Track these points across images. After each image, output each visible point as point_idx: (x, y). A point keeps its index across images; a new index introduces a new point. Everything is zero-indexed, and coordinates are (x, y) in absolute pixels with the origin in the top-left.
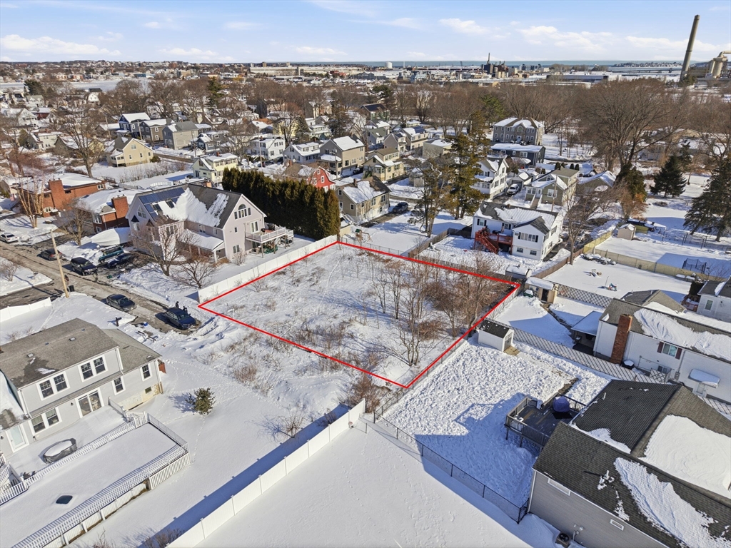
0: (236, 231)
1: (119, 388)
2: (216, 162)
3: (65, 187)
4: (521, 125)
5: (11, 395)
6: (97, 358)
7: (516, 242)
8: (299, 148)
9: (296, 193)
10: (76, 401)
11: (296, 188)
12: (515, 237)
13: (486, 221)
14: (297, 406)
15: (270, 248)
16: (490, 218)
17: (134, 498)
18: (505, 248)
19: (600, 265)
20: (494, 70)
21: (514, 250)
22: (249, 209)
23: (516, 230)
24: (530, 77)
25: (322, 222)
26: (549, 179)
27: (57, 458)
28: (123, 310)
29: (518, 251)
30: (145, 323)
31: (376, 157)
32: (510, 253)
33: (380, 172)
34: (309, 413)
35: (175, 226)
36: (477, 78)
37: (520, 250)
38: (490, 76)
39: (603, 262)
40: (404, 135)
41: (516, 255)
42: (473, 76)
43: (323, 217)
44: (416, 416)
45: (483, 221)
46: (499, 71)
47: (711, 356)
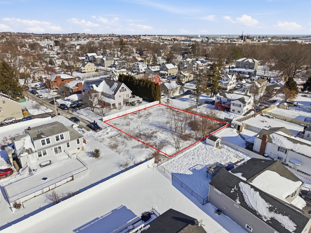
0: (120, 97)
1: (68, 146)
2: (118, 72)
3: (62, 79)
4: (248, 61)
5: (32, 144)
6: (61, 134)
7: (232, 107)
8: (152, 68)
9: (144, 84)
10: (53, 148)
11: (145, 82)
12: (232, 105)
13: (221, 98)
14: (130, 158)
15: (132, 104)
16: (223, 97)
17: (68, 182)
18: (227, 109)
20: (245, 38)
21: (231, 110)
22: (126, 89)
23: (232, 102)
24: (261, 41)
25: (153, 96)
26: (253, 83)
27: (44, 166)
28: (75, 123)
29: (233, 111)
30: (82, 127)
31: (182, 72)
33: (183, 78)
34: (134, 161)
35: (98, 94)
36: (237, 42)
37: (234, 111)
38: (243, 41)
39: (269, 117)
40: (196, 64)
41: (232, 113)
42: (235, 41)
43: (154, 94)
44: (174, 166)
45: (219, 98)
46: (247, 39)
47: (298, 153)
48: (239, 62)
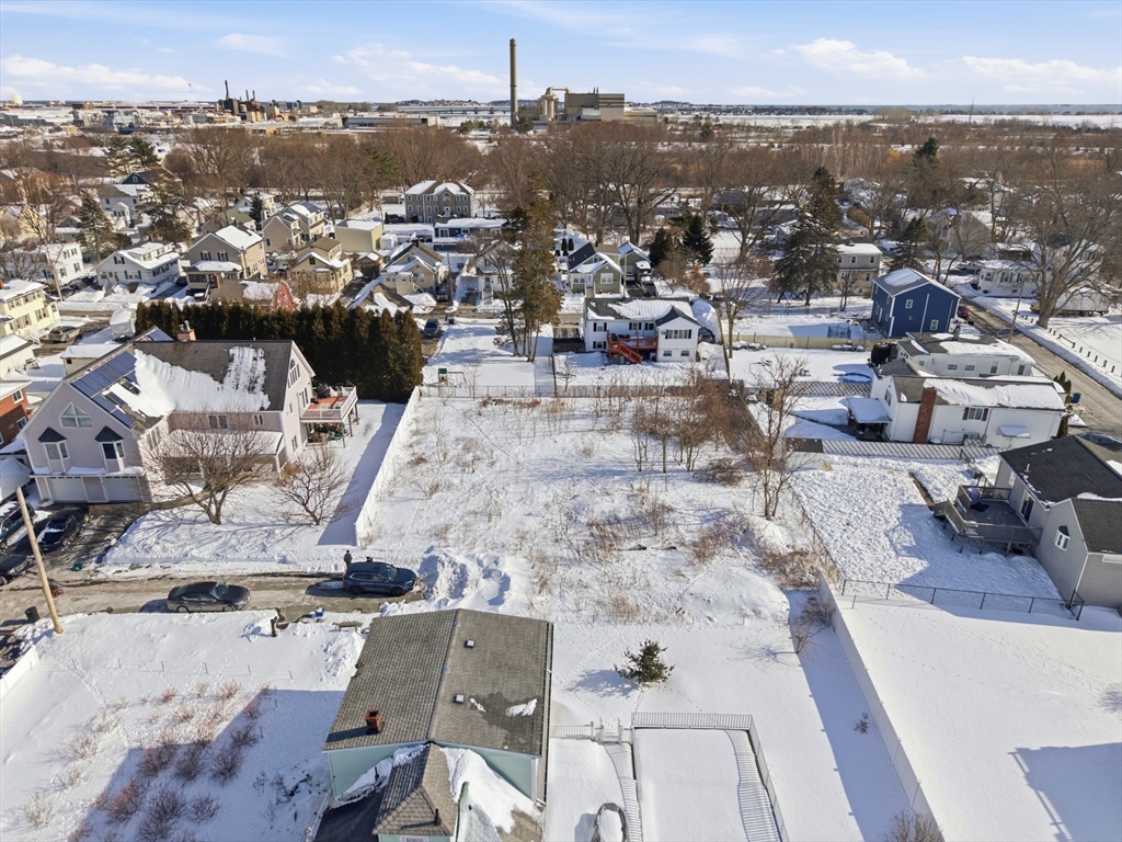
0: (292, 411)
7: (663, 344)
8: (135, 256)
9: (336, 327)
11: (334, 318)
12: (662, 338)
13: (605, 324)
16: (612, 318)
18: (647, 354)
19: (752, 353)
21: (660, 354)
22: (298, 367)
23: (662, 328)
29: (665, 355)
30: (320, 610)
31: (314, 255)
32: (655, 360)
34: (771, 617)
35: (157, 429)
37: (668, 354)
38: (239, 119)
39: (753, 348)
40: (295, 217)
41: (665, 362)
45: (600, 325)
48: (414, 196)
